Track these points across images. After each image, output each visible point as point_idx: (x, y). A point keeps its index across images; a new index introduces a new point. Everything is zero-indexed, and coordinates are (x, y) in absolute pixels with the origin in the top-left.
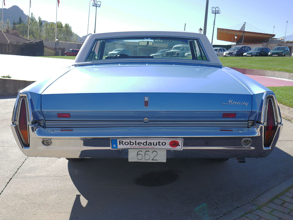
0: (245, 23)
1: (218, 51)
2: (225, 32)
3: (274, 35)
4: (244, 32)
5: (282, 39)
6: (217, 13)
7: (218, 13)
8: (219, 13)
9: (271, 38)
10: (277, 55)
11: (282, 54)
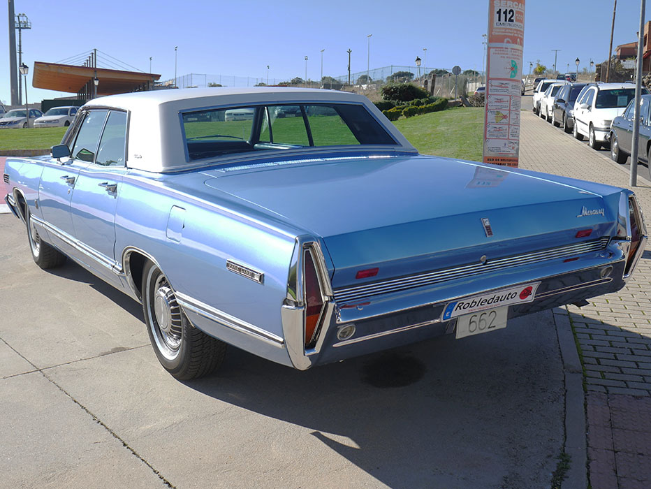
0: (95, 50)
1: (69, 113)
2: (53, 70)
3: (158, 77)
4: (96, 70)
5: (171, 83)
6: (23, 28)
7: (25, 28)
8: (28, 28)
9: (153, 82)
10: (196, 119)
11: (206, 116)
